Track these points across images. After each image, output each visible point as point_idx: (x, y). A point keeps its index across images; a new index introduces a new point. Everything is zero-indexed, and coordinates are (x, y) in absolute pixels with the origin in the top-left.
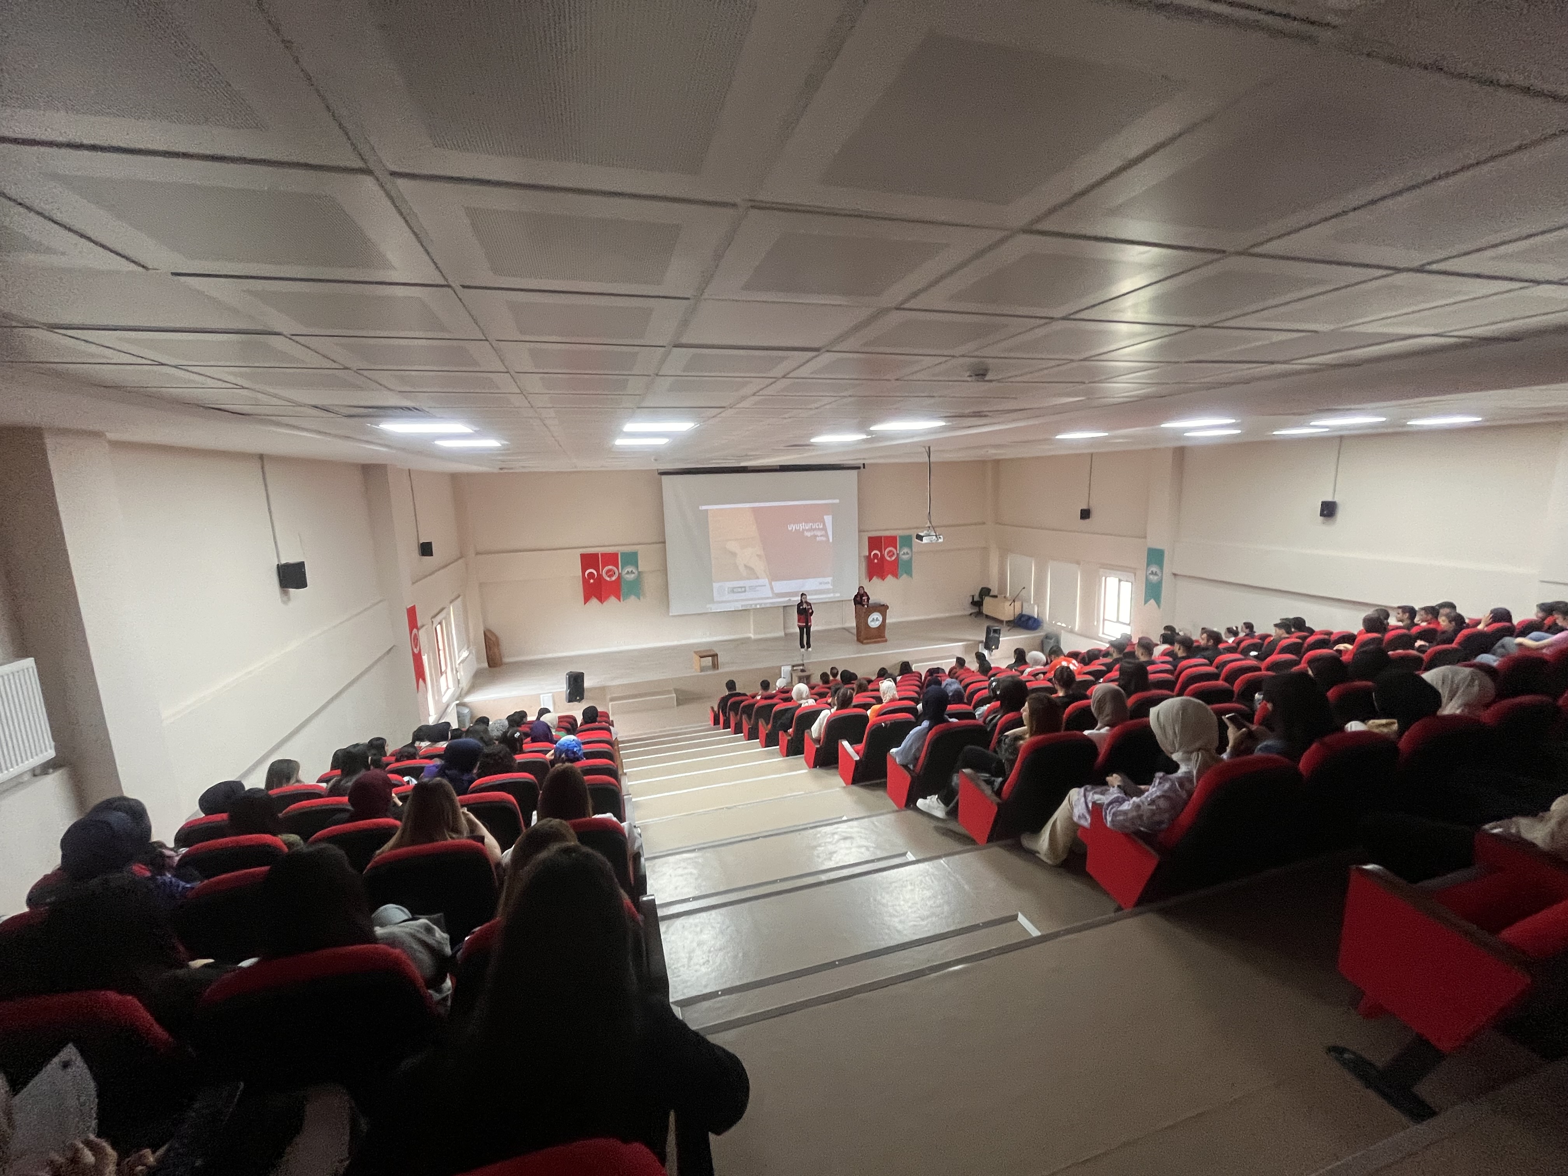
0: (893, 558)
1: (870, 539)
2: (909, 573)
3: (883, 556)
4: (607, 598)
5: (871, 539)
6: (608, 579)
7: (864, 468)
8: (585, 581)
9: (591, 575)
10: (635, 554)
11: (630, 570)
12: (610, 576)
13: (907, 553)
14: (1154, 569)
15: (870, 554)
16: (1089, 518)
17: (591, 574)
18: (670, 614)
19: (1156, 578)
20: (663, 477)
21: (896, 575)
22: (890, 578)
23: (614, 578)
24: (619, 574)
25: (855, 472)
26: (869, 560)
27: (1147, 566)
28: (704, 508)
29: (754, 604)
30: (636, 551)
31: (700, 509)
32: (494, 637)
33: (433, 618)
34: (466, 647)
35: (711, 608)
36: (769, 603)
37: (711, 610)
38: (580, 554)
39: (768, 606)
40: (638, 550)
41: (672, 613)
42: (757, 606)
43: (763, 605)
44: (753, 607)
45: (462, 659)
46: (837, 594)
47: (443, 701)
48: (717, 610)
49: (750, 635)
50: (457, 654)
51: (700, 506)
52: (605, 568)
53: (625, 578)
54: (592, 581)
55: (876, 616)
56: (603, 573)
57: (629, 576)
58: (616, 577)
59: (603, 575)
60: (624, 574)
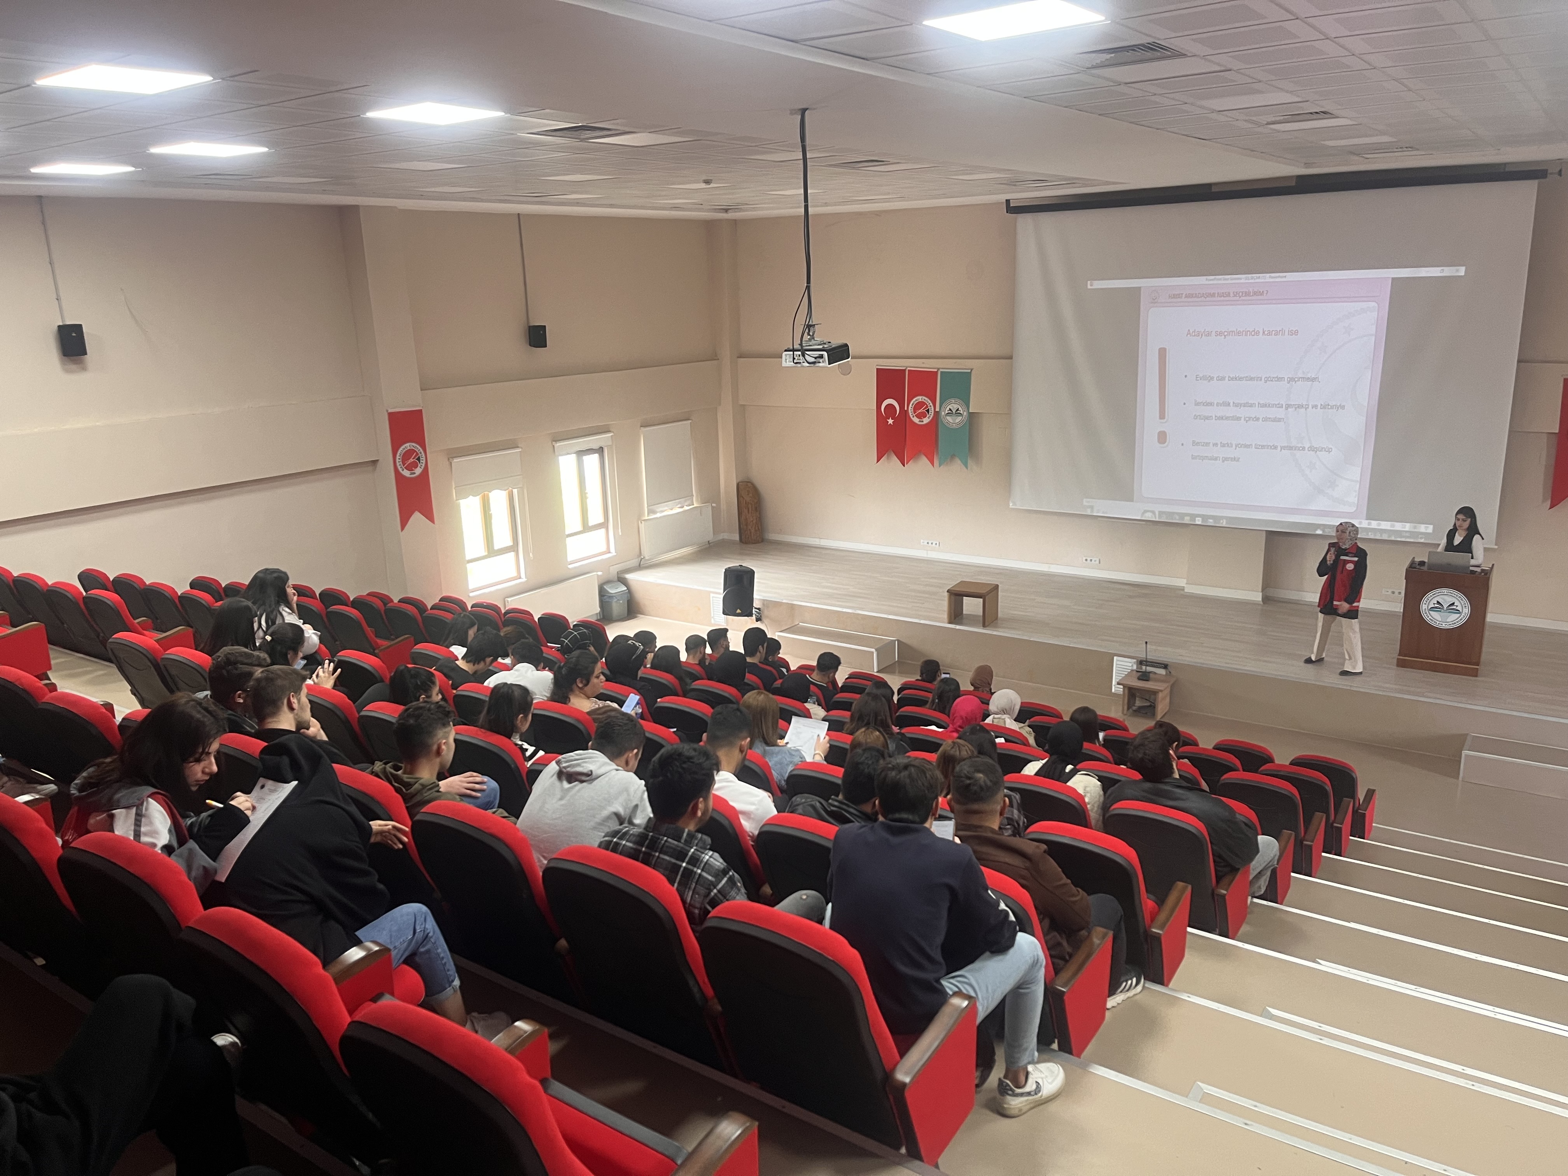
1: (1566, 383)
4: (914, 456)
6: (916, 420)
7: (1560, 173)
8: (881, 420)
9: (890, 410)
10: (966, 377)
11: (954, 407)
12: (921, 416)
15: (1563, 425)
17: (890, 406)
18: (1012, 506)
20: (1015, 216)
23: (925, 420)
24: (935, 413)
25: (1532, 184)
26: (1560, 447)
28: (1098, 285)
29: (1187, 515)
30: (970, 371)
31: (1089, 287)
32: (751, 495)
33: (556, 441)
34: (685, 501)
35: (1092, 507)
36: (1226, 518)
37: (1092, 511)
38: (877, 369)
39: (1224, 524)
40: (971, 371)
41: (1014, 504)
42: (1197, 519)
43: (1211, 521)
44: (1187, 520)
45: (658, 515)
46: (1423, 526)
47: (570, 566)
48: (1103, 513)
49: (1181, 582)
50: (646, 505)
51: (1089, 282)
52: (914, 400)
53: (945, 422)
54: (890, 421)
55: (1450, 600)
56: (910, 408)
57: (952, 419)
58: (930, 418)
59: (910, 411)
60: (943, 413)
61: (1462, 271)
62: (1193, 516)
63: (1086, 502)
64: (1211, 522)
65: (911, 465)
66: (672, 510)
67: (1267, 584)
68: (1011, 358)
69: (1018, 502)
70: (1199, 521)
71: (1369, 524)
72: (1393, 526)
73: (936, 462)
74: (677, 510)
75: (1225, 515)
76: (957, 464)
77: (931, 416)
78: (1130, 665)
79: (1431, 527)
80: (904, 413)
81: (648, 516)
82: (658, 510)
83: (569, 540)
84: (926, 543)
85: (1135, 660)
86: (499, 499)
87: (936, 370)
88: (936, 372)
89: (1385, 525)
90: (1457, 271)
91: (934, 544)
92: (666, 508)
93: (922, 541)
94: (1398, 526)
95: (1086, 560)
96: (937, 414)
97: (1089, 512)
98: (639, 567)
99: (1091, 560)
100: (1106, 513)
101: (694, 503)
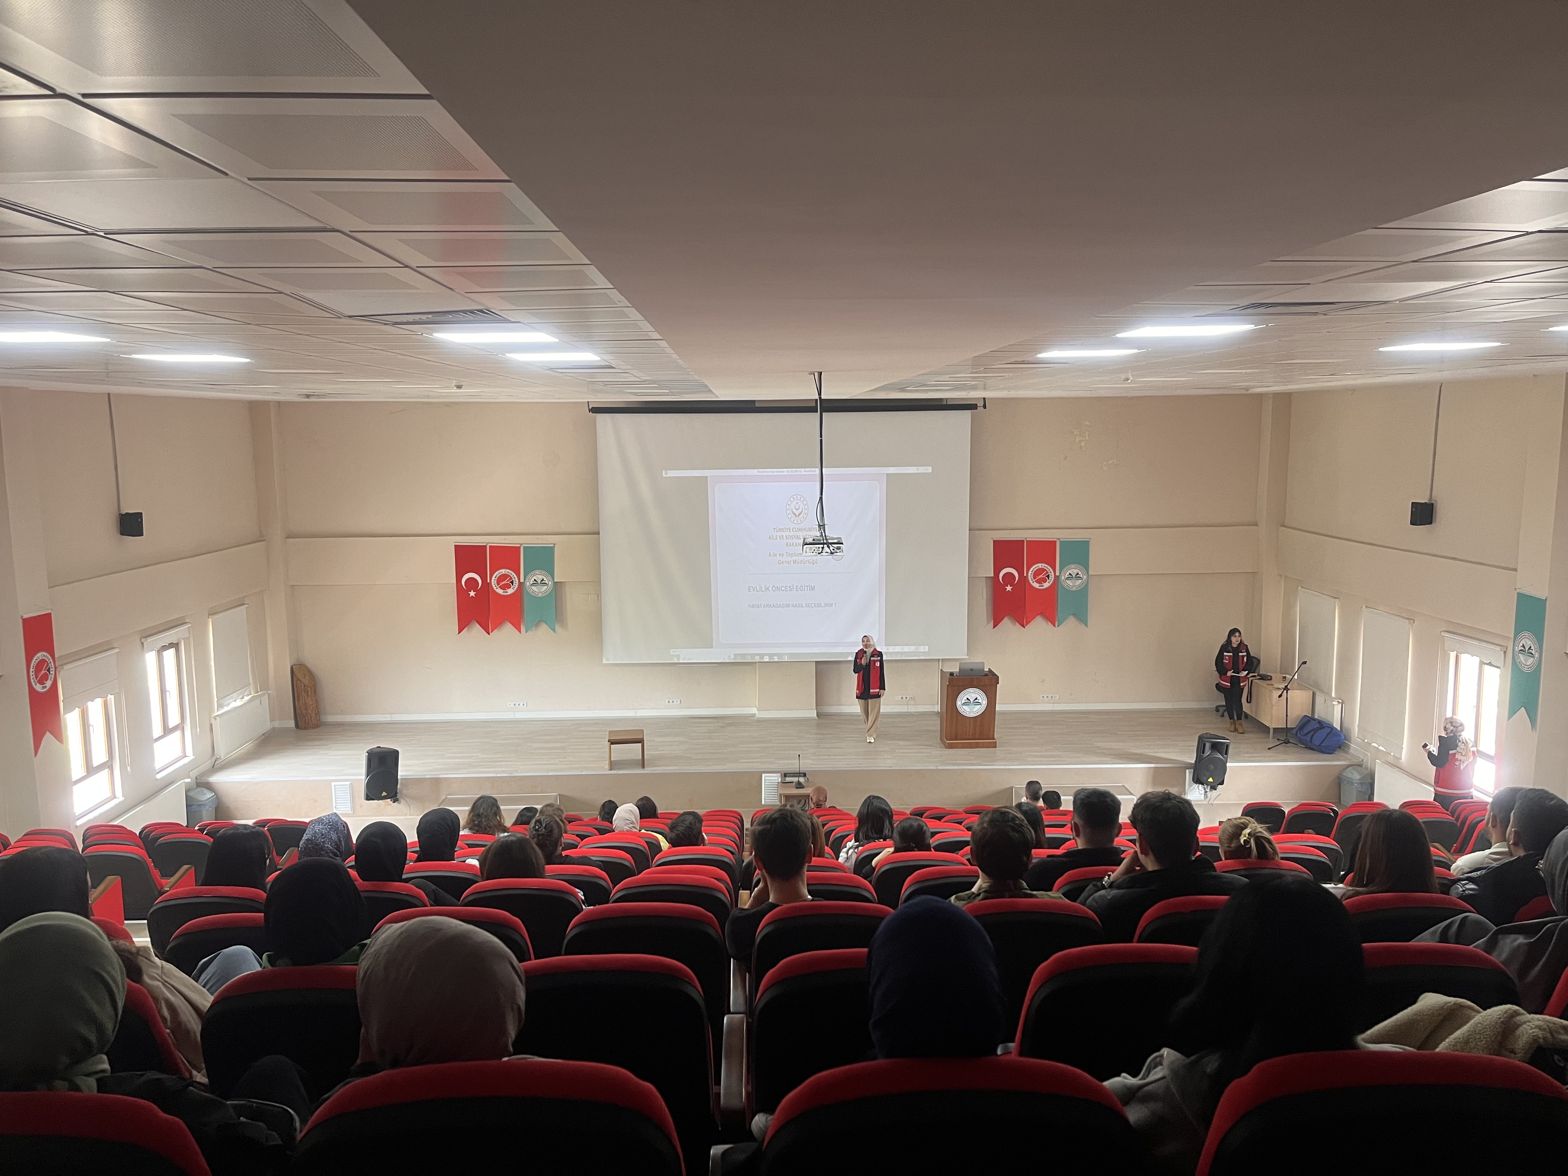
0: (1046, 585)
1: (996, 543)
2: (1082, 617)
3: (1023, 579)
4: (497, 625)
5: (998, 545)
6: (500, 591)
7: (985, 407)
8: (461, 593)
9: (471, 582)
10: (548, 552)
11: (539, 578)
12: (504, 587)
13: (1077, 577)
14: (1527, 641)
15: (997, 571)
16: (1431, 523)
17: (471, 579)
18: (604, 662)
19: (1530, 661)
20: (600, 417)
21: (1052, 619)
22: (1039, 624)
23: (510, 591)
24: (520, 584)
25: (968, 413)
26: (996, 586)
27: (1516, 634)
28: (672, 474)
29: (758, 654)
30: (553, 545)
31: (664, 475)
32: (307, 677)
33: (146, 637)
34: (245, 691)
35: (678, 656)
36: (787, 654)
37: (678, 659)
38: (455, 546)
39: (786, 660)
40: (555, 544)
41: (607, 659)
42: (765, 657)
43: (775, 657)
44: (757, 659)
45: (226, 709)
46: (922, 647)
47: (159, 776)
48: (688, 660)
49: (754, 711)
50: (216, 700)
51: (664, 471)
52: (497, 573)
53: (530, 591)
54: (472, 594)
55: (975, 696)
56: (493, 581)
57: (537, 588)
58: (515, 589)
59: (493, 584)
60: (528, 584)
61: (929, 470)
62: (762, 656)
63: (672, 652)
64: (776, 659)
65: (495, 634)
66: (236, 703)
67: (818, 704)
68: (598, 534)
69: (609, 658)
70: (766, 659)
71: (888, 649)
72: (902, 649)
73: (523, 629)
74: (239, 703)
75: (785, 652)
76: (544, 628)
77: (516, 587)
78: (777, 778)
79: (927, 647)
80: (487, 585)
81: (218, 711)
82: (225, 704)
83: (156, 745)
84: (512, 705)
85: (780, 774)
86: (95, 708)
87: (519, 545)
88: (519, 548)
89: (898, 649)
90: (927, 469)
91: (521, 705)
92: (231, 700)
93: (509, 703)
94: (906, 649)
95: (669, 702)
96: (521, 584)
97: (676, 661)
98: (216, 768)
99: (673, 702)
100: (690, 659)
101: (252, 693)
